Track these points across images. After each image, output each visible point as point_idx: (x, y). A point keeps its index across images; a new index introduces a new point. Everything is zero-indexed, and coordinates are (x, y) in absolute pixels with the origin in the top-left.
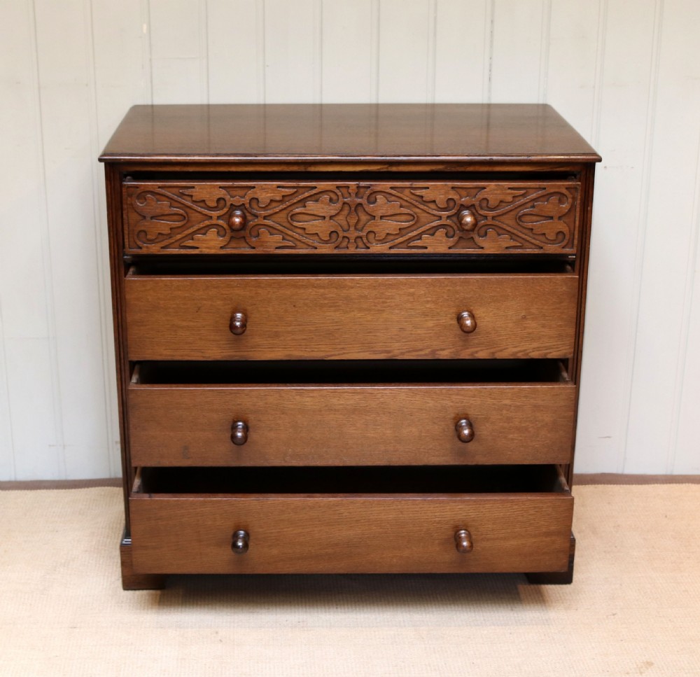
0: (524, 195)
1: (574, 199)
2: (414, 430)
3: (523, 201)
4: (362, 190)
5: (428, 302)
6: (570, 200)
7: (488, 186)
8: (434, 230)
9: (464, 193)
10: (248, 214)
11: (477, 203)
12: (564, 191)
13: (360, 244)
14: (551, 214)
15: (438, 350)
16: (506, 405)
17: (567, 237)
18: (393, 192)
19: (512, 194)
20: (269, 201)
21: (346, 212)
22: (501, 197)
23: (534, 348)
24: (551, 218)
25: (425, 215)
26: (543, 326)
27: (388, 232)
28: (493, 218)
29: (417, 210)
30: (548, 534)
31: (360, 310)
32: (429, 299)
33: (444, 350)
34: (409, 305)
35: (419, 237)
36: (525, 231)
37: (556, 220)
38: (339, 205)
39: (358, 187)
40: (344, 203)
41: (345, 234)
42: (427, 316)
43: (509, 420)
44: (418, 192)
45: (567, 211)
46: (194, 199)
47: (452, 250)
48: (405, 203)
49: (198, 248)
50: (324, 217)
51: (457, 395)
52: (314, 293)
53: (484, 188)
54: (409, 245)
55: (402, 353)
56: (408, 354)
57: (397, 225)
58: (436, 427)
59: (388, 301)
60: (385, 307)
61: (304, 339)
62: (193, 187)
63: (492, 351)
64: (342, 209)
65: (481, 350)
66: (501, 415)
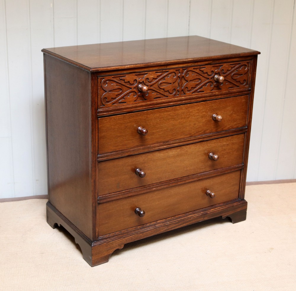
1: (249, 67)
2: (196, 160)
3: (233, 69)
8: (206, 84)
9: (216, 68)
11: (220, 72)
12: (246, 64)
13: (183, 93)
14: (242, 73)
15: (206, 130)
16: (224, 144)
17: (246, 81)
18: (194, 70)
19: (231, 67)
20: (152, 79)
22: (227, 68)
24: (242, 75)
25: (204, 78)
26: (238, 115)
27: (192, 86)
28: (225, 77)
29: (201, 77)
31: (182, 118)
32: (204, 111)
33: (207, 130)
34: (197, 114)
35: (202, 87)
36: (234, 81)
39: (183, 70)
40: (178, 77)
41: (178, 90)
42: (203, 117)
43: (225, 150)
44: (202, 69)
45: (246, 71)
46: (125, 81)
47: (212, 91)
48: (198, 75)
49: (126, 102)
50: (171, 83)
51: (210, 143)
52: (167, 114)
53: (223, 65)
54: (198, 91)
55: (195, 134)
56: (196, 134)
57: (195, 83)
58: (203, 157)
59: (191, 113)
60: (190, 116)
61: (162, 134)
62: (125, 76)
63: (222, 128)
64: (177, 79)
65: (219, 128)
66: (223, 148)
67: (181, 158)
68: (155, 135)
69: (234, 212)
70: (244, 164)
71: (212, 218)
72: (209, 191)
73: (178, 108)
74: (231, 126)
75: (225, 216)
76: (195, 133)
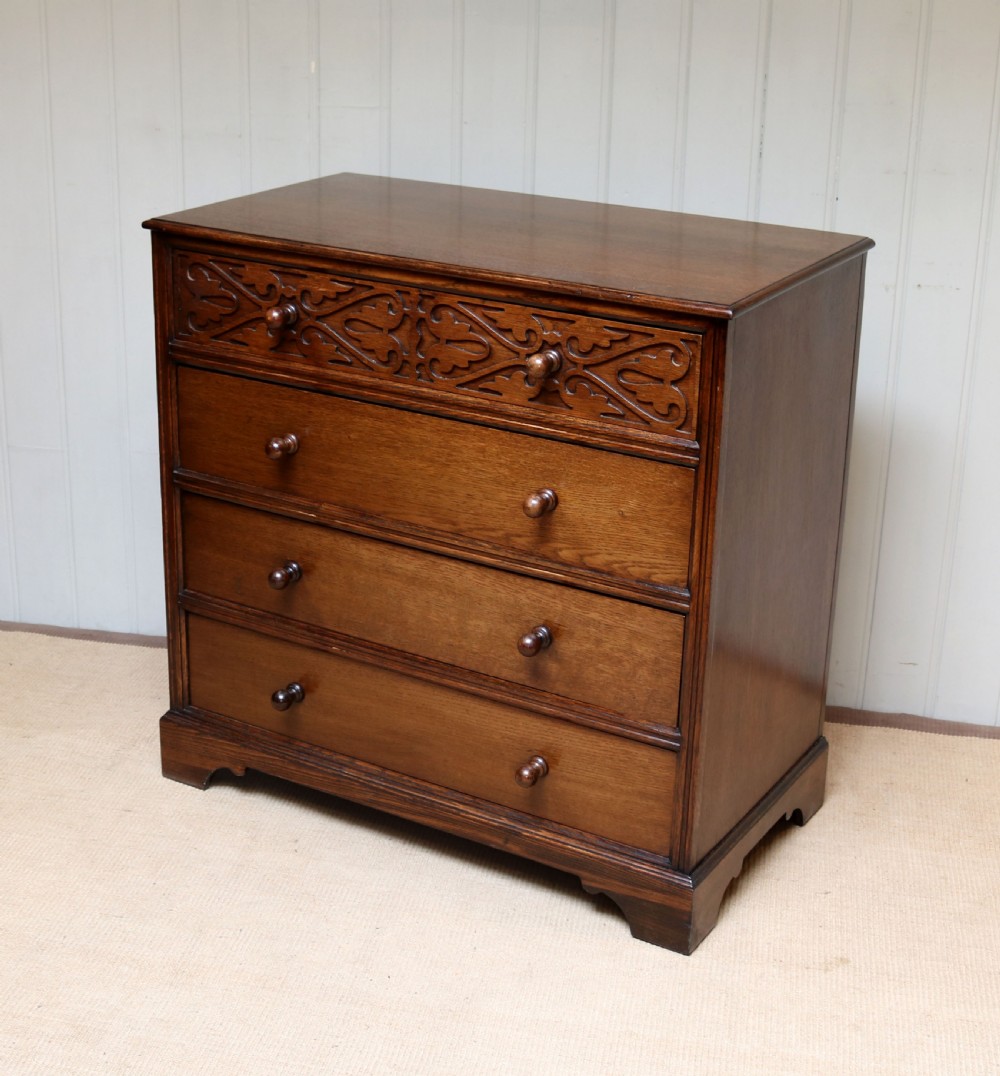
0: (625, 340)
1: (693, 357)
2: (482, 624)
3: (624, 349)
4: (426, 300)
5: (501, 465)
6: (687, 358)
7: (578, 319)
8: (510, 370)
9: (548, 323)
10: (300, 311)
11: (564, 343)
12: (681, 345)
13: (423, 374)
14: (660, 375)
15: (512, 535)
16: (594, 619)
17: (683, 414)
18: (462, 308)
19: (608, 336)
20: (321, 298)
21: (407, 326)
22: (596, 340)
23: (634, 562)
24: (661, 380)
25: (500, 347)
26: (647, 532)
27: (454, 362)
28: (586, 367)
29: (491, 339)
30: (643, 795)
31: (422, 458)
32: (503, 461)
33: (519, 536)
34: (478, 465)
35: (492, 377)
37: (668, 384)
38: (398, 317)
39: (421, 296)
40: (405, 315)
41: (405, 357)
42: (500, 483)
43: (598, 642)
44: (491, 313)
45: (683, 373)
46: (244, 281)
47: (533, 404)
48: (475, 327)
49: (247, 345)
50: (381, 329)
51: (534, 589)
53: (573, 322)
54: (480, 386)
55: (471, 530)
56: (476, 531)
57: (467, 356)
58: (509, 627)
59: (454, 453)
60: (450, 461)
62: (243, 266)
63: (580, 552)
64: (402, 322)
65: (568, 548)
66: (588, 632)
67: (429, 594)
68: (336, 477)
70: (681, 732)
71: (540, 861)
73: (407, 419)
74: (617, 562)
75: (597, 889)
76: (472, 526)
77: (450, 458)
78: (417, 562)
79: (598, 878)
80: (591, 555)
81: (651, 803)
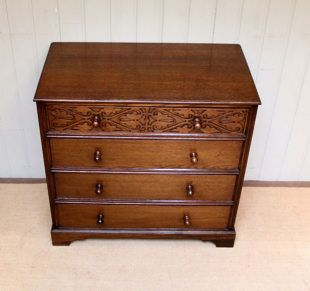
0: (223, 114)
1: (245, 115)
2: (169, 188)
5: (178, 149)
6: (244, 116)
7: (207, 110)
8: (183, 125)
9: (196, 112)
10: (101, 118)
11: (202, 116)
12: (241, 112)
13: (150, 130)
14: (235, 121)
16: (207, 181)
17: (241, 129)
18: (165, 111)
19: (216, 113)
20: (110, 113)
21: (144, 118)
22: (213, 114)
23: (222, 166)
24: (235, 122)
25: (179, 120)
26: (226, 158)
27: (162, 126)
28: (209, 122)
29: (175, 118)
31: (149, 151)
34: (170, 150)
35: (176, 128)
36: (222, 127)
37: (236, 123)
38: (141, 116)
39: (150, 109)
40: (143, 115)
41: (144, 126)
42: (177, 154)
43: (208, 186)
44: (176, 111)
45: (242, 120)
46: (77, 112)
48: (170, 115)
49: (79, 130)
50: (134, 120)
51: (188, 177)
52: (130, 145)
54: (172, 131)
57: (167, 123)
58: (179, 188)
61: (125, 161)
62: (77, 107)
63: (204, 166)
64: (142, 117)
65: (200, 166)
66: (205, 184)
67: (151, 184)
68: (116, 160)
69: (217, 239)
70: (234, 201)
72: (187, 217)
73: (144, 142)
74: (216, 167)
77: (160, 150)
78: (147, 177)
79: (207, 238)
80: (208, 166)
81: (222, 219)
